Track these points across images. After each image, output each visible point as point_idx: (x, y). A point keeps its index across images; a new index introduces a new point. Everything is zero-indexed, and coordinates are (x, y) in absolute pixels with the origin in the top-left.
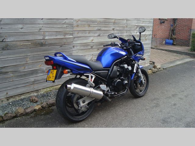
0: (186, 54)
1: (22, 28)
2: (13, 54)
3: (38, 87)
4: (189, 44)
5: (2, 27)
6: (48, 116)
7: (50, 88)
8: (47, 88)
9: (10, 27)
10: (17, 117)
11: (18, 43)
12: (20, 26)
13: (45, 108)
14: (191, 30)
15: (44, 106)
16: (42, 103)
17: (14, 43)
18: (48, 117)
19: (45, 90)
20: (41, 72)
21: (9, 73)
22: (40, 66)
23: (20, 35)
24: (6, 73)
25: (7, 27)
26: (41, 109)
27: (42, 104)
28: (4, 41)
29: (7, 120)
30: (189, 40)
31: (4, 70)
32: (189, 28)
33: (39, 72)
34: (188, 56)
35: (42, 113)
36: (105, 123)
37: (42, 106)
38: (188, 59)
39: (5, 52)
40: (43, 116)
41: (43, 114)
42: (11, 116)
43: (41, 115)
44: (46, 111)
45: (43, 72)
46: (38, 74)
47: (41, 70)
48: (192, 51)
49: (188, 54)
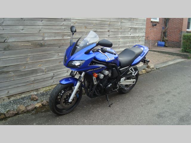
0: (177, 55)
1: (22, 30)
2: (14, 55)
3: (38, 86)
4: (180, 45)
5: (4, 28)
6: (49, 113)
7: (49, 87)
8: (47, 88)
9: (11, 28)
10: (19, 115)
11: (19, 44)
12: (21, 27)
13: (45, 106)
14: (181, 32)
15: (44, 104)
16: (42, 101)
17: (15, 43)
19: (44, 89)
20: (41, 72)
21: (11, 72)
22: (40, 66)
23: (21, 36)
24: (8, 72)
25: (9, 28)
26: (42, 107)
27: (43, 102)
28: (5, 42)
29: (9, 117)
30: (180, 41)
31: (5, 70)
32: (180, 31)
33: (39, 71)
34: (179, 57)
35: (43, 111)
37: (42, 104)
38: (180, 60)
39: (6, 52)
41: (44, 112)
42: (13, 114)
43: (42, 112)
44: (46, 108)
45: (43, 71)
46: (38, 74)
47: (40, 70)
48: (183, 52)
49: (179, 55)
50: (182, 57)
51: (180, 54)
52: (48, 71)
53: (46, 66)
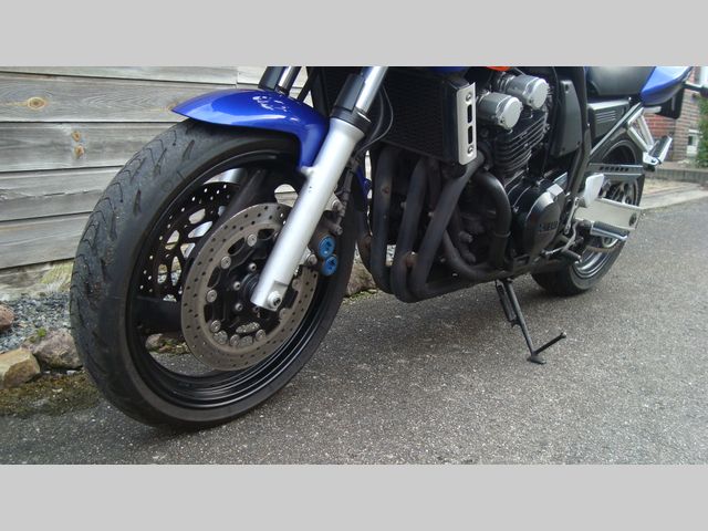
3: (23, 247)
6: (82, 418)
13: (63, 369)
15: (57, 352)
16: (42, 337)
18: (81, 426)
20: (45, 150)
22: (36, 103)
26: (35, 378)
27: (43, 344)
34: (690, 184)
35: (39, 403)
36: (543, 444)
37: (37, 356)
40: (44, 418)
41: (46, 410)
43: (28, 414)
44: (68, 386)
45: (58, 147)
46: (25, 158)
47: (38, 134)
48: (703, 166)
49: (691, 178)
50: (703, 185)
51: (695, 173)
52: (97, 150)
53: (81, 111)
